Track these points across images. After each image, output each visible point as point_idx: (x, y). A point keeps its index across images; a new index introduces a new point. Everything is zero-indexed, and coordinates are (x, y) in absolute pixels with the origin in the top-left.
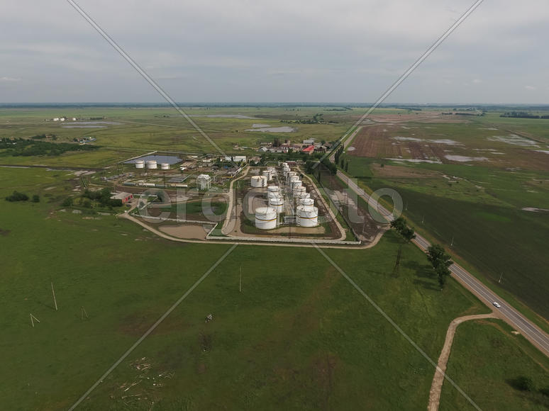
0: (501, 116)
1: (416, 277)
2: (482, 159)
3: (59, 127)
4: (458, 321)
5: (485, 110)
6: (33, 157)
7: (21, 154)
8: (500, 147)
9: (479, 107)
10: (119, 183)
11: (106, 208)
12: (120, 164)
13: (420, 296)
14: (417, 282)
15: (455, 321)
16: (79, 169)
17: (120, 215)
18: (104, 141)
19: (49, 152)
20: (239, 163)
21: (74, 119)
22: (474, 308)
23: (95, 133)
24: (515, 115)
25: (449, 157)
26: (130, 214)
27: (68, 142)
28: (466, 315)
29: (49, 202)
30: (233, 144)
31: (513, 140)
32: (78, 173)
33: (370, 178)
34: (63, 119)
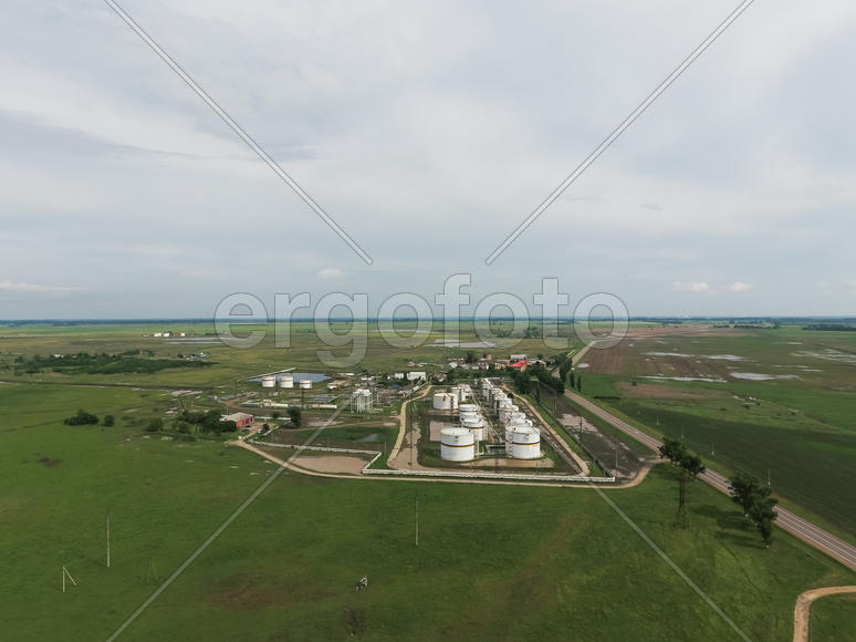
0: (805, 329)
1: (718, 529)
2: (789, 377)
3: (161, 343)
4: (811, 596)
5: (778, 323)
6: (116, 375)
7: (100, 372)
8: (814, 363)
9: (768, 320)
10: (235, 403)
11: (212, 433)
12: (240, 382)
13: (730, 556)
14: (721, 536)
15: (804, 595)
16: (178, 389)
17: (232, 443)
18: (220, 357)
19: (139, 369)
20: (416, 381)
21: (183, 335)
22: (834, 575)
23: (210, 350)
24: (825, 328)
25: (736, 375)
26: (246, 441)
27: (169, 358)
28: (822, 586)
29: (128, 426)
30: (407, 361)
31: (831, 355)
32: (176, 393)
33: (618, 399)
34: (167, 335)
